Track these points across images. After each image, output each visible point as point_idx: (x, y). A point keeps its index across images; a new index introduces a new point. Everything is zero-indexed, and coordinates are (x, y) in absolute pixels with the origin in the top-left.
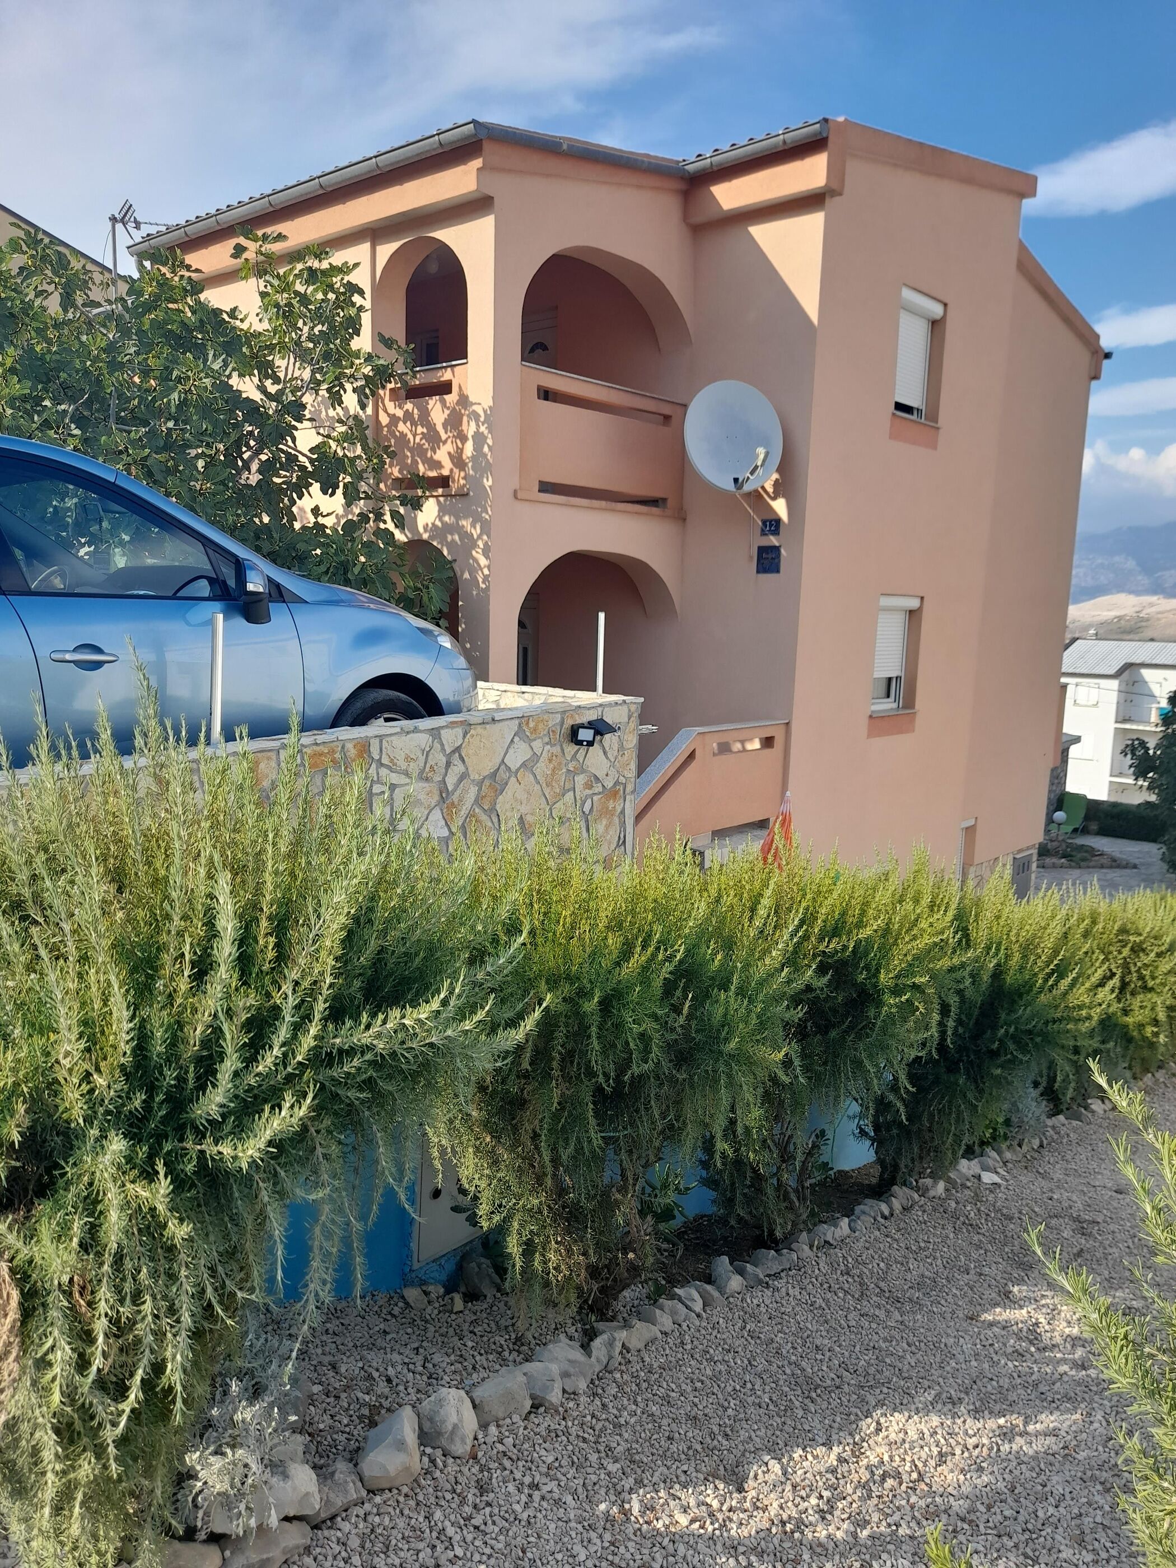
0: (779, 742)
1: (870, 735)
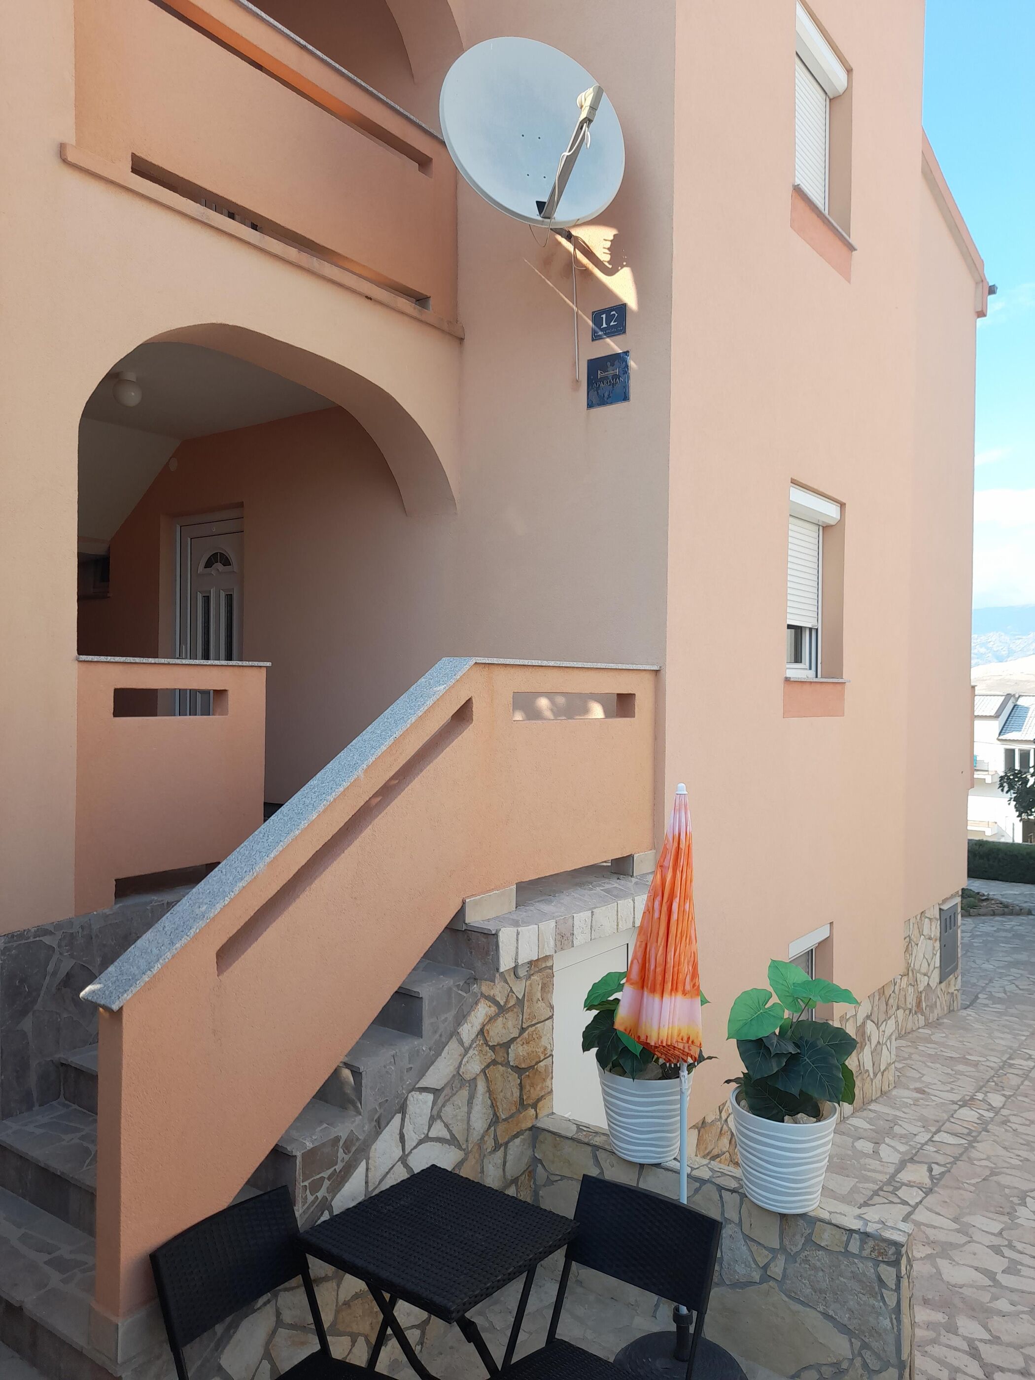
0: (643, 704)
1: (786, 714)
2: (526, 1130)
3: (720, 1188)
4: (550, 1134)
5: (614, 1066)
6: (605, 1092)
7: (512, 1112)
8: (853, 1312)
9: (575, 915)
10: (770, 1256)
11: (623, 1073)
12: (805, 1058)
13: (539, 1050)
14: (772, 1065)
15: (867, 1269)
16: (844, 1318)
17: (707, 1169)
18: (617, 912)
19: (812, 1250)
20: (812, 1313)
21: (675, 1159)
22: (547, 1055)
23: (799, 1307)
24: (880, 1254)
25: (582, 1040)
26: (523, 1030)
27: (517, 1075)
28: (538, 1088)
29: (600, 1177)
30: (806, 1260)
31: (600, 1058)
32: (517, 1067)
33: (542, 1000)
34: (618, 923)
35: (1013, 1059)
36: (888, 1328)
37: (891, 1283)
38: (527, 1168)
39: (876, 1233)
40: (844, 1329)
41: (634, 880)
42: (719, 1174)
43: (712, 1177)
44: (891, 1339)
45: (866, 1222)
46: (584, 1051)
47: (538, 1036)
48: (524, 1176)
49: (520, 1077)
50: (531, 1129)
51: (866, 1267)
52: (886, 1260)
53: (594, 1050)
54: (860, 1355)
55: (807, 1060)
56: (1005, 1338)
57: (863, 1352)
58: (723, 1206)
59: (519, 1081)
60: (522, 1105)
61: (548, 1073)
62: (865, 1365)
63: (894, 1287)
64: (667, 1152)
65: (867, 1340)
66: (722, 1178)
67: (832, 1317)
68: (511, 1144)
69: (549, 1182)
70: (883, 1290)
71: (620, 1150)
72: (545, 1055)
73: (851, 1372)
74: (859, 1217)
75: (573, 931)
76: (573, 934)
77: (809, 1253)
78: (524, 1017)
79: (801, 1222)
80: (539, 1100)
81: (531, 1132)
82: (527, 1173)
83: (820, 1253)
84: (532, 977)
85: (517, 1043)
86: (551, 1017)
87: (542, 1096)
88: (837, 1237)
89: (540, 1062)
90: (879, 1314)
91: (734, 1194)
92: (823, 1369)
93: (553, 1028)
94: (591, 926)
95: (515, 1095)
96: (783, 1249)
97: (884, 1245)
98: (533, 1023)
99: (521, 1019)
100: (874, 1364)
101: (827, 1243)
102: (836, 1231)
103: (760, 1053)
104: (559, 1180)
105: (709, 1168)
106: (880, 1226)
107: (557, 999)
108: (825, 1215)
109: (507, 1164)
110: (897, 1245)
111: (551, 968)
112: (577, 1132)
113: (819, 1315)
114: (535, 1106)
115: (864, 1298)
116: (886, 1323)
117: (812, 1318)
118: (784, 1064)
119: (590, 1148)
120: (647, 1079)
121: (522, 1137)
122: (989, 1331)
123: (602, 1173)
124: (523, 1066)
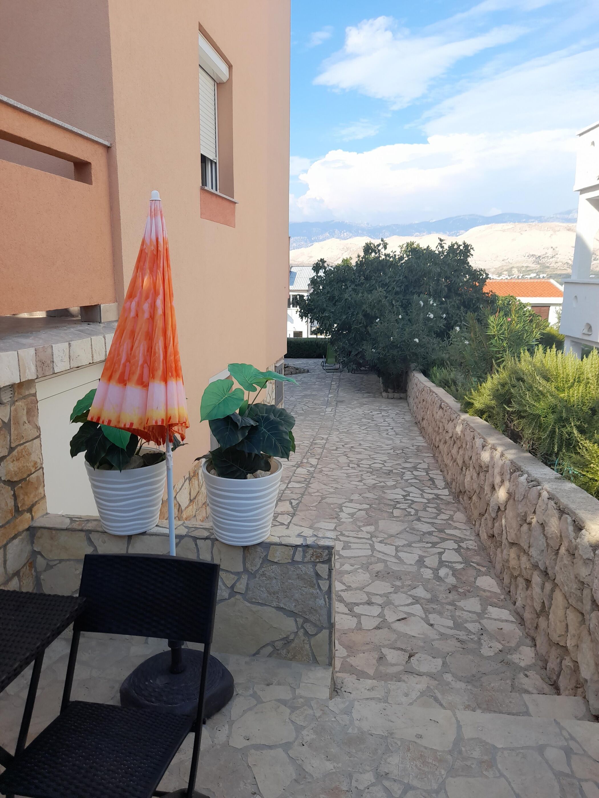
0: (99, 175)
1: (202, 215)
2: (23, 531)
3: (195, 539)
4: (46, 530)
5: (101, 464)
6: (94, 486)
7: (8, 519)
8: (298, 601)
9: (53, 345)
10: (236, 578)
11: (110, 467)
12: (262, 428)
13: (30, 465)
14: (238, 436)
15: (309, 569)
16: (291, 606)
17: (184, 528)
18: (92, 345)
19: (268, 566)
20: (269, 609)
21: (157, 526)
22: (38, 468)
23: (259, 608)
24: (317, 557)
25: (70, 448)
26: (12, 449)
27: (10, 488)
28: (32, 496)
29: (95, 553)
30: (264, 575)
31: (88, 458)
32: (9, 481)
33: (29, 422)
34: (92, 355)
35: (315, 440)
36: (323, 605)
37: (325, 575)
38: (28, 561)
39: (314, 544)
40: (291, 614)
41: (102, 325)
42: (193, 529)
43: (188, 532)
44: (324, 612)
45: (305, 538)
46: (72, 457)
47: (27, 453)
48: (25, 568)
49: (13, 489)
50: (28, 529)
51: (308, 568)
52: (322, 560)
53: (82, 455)
54: (302, 627)
55: (264, 429)
56: (354, 586)
57: (304, 626)
58: (198, 550)
59: (12, 493)
60: (17, 511)
61: (41, 482)
62: (306, 633)
63: (327, 577)
64: (151, 522)
65: (307, 617)
66: (196, 531)
67: (282, 608)
68: (10, 545)
69: (49, 567)
70: (319, 581)
71: (111, 529)
72: (36, 468)
73: (296, 641)
74: (299, 535)
75: (53, 359)
76: (53, 362)
77: (265, 569)
78: (12, 438)
79: (259, 549)
80: (33, 505)
81: (28, 532)
82: (28, 564)
83: (274, 567)
84: (17, 403)
85: (7, 461)
86: (39, 437)
87: (36, 502)
88: (286, 553)
89: (31, 474)
90: (316, 598)
91: (206, 540)
92: (276, 644)
93: (41, 446)
94: (69, 356)
95: (9, 505)
96: (246, 570)
97: (319, 551)
98: (21, 442)
99: (9, 440)
100: (311, 630)
101: (278, 559)
102: (284, 549)
103: (228, 428)
104: (58, 563)
105: (184, 526)
106: (315, 538)
107: (42, 420)
108: (276, 540)
109: (8, 563)
110: (330, 549)
111: (35, 395)
112: (71, 523)
113: (274, 610)
114: (30, 510)
115: (306, 590)
116: (321, 602)
117: (269, 612)
118: (247, 434)
119: (83, 534)
120: (132, 469)
121: (20, 537)
122: (344, 584)
123: (96, 549)
124: (15, 479)
